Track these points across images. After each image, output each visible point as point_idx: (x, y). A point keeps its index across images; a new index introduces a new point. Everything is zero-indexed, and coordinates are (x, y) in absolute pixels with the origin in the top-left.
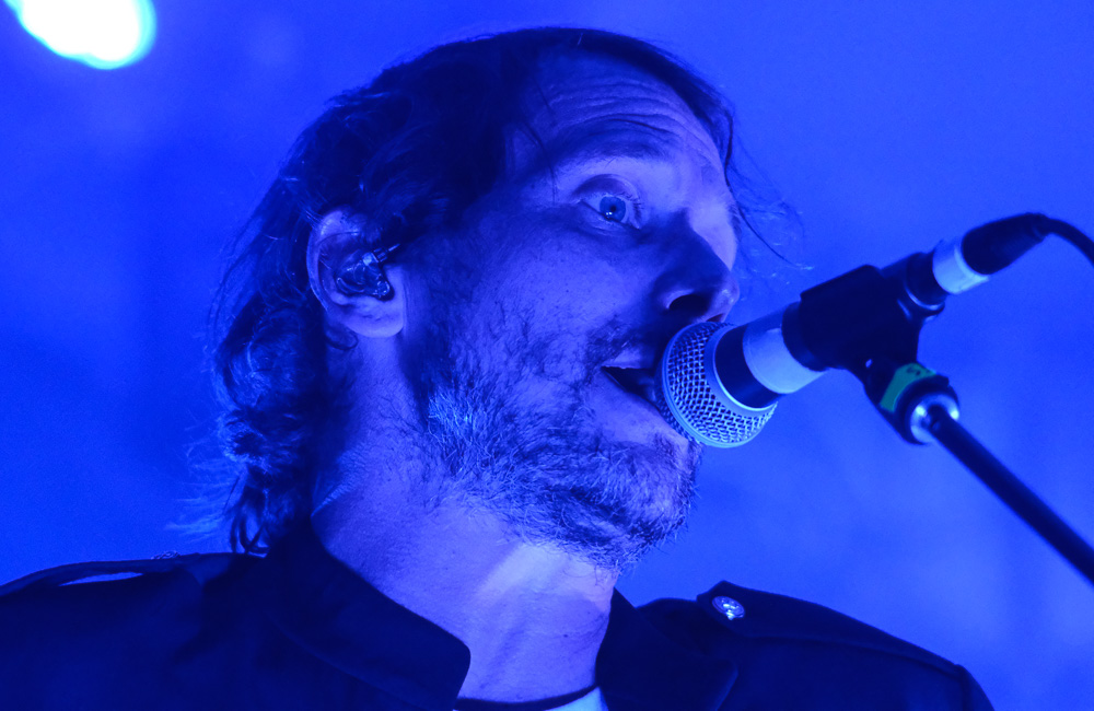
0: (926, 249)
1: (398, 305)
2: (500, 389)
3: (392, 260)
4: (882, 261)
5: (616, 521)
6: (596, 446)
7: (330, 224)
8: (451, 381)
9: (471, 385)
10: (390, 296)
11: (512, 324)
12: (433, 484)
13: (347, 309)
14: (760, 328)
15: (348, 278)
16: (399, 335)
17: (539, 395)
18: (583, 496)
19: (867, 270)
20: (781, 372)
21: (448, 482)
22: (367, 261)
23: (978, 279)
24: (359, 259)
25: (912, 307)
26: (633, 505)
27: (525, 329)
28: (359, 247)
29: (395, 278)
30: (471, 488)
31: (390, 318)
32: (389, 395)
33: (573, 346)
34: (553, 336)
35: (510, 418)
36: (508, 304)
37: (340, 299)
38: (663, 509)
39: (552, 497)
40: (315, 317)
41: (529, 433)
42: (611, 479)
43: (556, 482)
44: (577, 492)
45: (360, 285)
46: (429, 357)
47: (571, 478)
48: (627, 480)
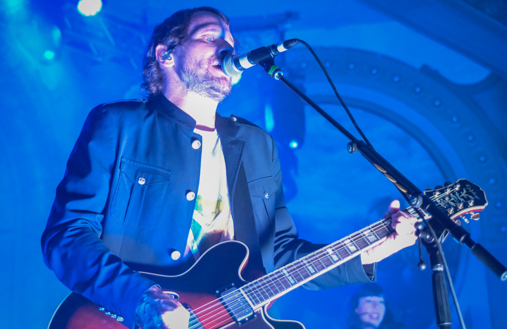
0: (276, 44)
1: (173, 60)
2: (194, 72)
3: (170, 52)
4: (266, 46)
5: (219, 92)
6: (212, 79)
7: (159, 47)
8: (184, 72)
9: (188, 72)
10: (171, 59)
11: (193, 60)
12: (185, 90)
13: (163, 62)
14: (243, 56)
15: (163, 57)
16: (174, 66)
17: (201, 72)
18: (212, 88)
19: (264, 47)
20: (246, 63)
21: (188, 89)
22: (166, 53)
23: (285, 50)
24: (164, 53)
25: (273, 55)
26: (221, 89)
27: (196, 61)
28: (164, 50)
29: (171, 55)
30: (192, 90)
31: (171, 63)
32: (174, 76)
33: (206, 61)
34: (201, 61)
35: (197, 77)
36: (192, 57)
37: (162, 61)
38: (227, 89)
39: (207, 89)
40: (158, 65)
41: (200, 79)
42: (216, 84)
43: (207, 87)
44: (211, 88)
45: (165, 58)
46: (180, 69)
47: (210, 86)
48: (219, 84)
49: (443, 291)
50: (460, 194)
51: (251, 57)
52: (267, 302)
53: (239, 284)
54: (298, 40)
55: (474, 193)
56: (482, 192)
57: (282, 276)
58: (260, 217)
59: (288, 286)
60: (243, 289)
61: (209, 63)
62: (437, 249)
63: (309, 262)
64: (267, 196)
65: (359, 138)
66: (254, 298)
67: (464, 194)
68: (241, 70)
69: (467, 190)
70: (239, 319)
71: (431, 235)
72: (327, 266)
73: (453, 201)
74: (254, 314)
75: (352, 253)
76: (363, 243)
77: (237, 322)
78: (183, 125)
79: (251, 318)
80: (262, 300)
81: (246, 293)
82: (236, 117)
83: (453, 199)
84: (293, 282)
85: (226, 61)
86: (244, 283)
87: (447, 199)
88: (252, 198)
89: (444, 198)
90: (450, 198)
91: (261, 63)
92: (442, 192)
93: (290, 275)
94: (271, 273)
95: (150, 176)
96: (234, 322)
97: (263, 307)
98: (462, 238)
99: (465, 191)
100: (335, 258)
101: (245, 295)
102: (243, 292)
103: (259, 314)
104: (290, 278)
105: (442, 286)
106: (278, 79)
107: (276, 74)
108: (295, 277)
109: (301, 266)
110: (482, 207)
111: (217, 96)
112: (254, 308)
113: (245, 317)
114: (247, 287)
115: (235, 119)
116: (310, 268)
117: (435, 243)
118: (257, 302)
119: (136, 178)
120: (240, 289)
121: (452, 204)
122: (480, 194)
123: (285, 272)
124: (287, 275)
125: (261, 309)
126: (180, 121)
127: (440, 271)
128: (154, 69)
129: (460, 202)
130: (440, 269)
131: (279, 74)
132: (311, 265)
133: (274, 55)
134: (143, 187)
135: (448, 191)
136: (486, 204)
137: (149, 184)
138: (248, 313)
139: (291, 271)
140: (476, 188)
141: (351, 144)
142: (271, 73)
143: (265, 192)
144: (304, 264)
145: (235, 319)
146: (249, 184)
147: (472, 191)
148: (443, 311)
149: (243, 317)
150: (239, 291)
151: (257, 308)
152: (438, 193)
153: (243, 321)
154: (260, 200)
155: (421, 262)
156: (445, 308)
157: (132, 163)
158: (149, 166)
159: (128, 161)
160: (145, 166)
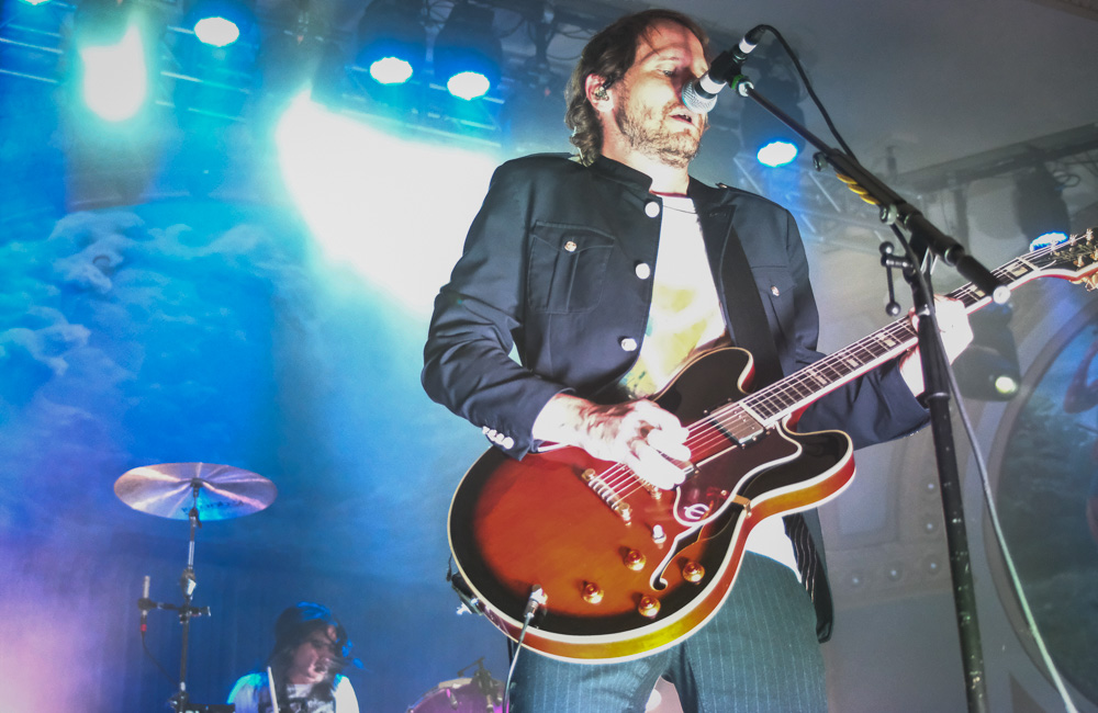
1: (611, 101)
2: (640, 124)
5: (678, 155)
6: (668, 135)
8: (627, 121)
9: (633, 123)
10: (608, 99)
11: (641, 105)
12: (628, 148)
13: (597, 104)
15: (596, 95)
16: (612, 110)
21: (631, 147)
22: (601, 90)
24: (599, 89)
25: (737, 60)
27: (645, 107)
28: (598, 85)
29: (609, 94)
34: (653, 108)
35: (644, 131)
36: (639, 100)
37: (595, 101)
39: (659, 151)
40: (589, 106)
41: (649, 135)
42: (673, 143)
43: (659, 147)
44: (665, 149)
45: (600, 96)
47: (663, 146)
48: (677, 143)
52: (786, 414)
53: (738, 397)
57: (808, 379)
59: (817, 389)
60: (745, 402)
61: (663, 113)
64: (775, 292)
65: (833, 143)
66: (763, 409)
70: (742, 441)
72: (879, 356)
74: (765, 430)
77: (739, 445)
78: (630, 186)
79: (762, 436)
80: (777, 411)
81: (749, 405)
84: (824, 382)
86: (745, 395)
93: (819, 374)
95: (583, 239)
96: (735, 446)
97: (780, 421)
100: (890, 343)
101: (748, 409)
102: (744, 406)
103: (774, 431)
104: (819, 378)
106: (746, 95)
107: (742, 88)
108: (827, 375)
112: (764, 423)
113: (753, 436)
114: (755, 402)
118: (768, 414)
119: (562, 243)
120: (740, 402)
124: (814, 374)
125: (777, 423)
131: (747, 86)
132: (851, 357)
134: (573, 256)
137: (583, 250)
138: (756, 430)
139: (819, 368)
143: (772, 286)
145: (734, 441)
149: (749, 437)
150: (739, 406)
151: (771, 422)
153: (750, 444)
157: (554, 226)
158: (579, 228)
159: (548, 225)
160: (575, 227)
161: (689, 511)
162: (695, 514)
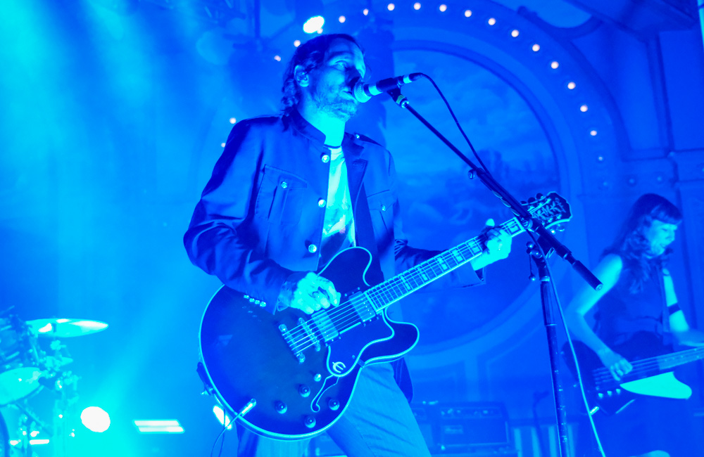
0: (401, 76)
2: (325, 95)
4: (393, 77)
5: (346, 113)
6: (341, 101)
7: (297, 67)
8: (317, 93)
9: (320, 94)
10: (307, 80)
11: (325, 84)
14: (372, 85)
16: (308, 86)
19: (391, 78)
20: (374, 91)
22: (303, 74)
23: (410, 81)
25: (399, 85)
27: (328, 85)
33: (337, 87)
34: (333, 86)
37: (299, 80)
38: (353, 109)
39: (334, 111)
40: (295, 82)
41: (330, 101)
42: (344, 106)
43: (336, 108)
44: (339, 109)
45: (302, 78)
46: (313, 89)
47: (338, 108)
48: (346, 106)
49: (549, 299)
50: (550, 207)
51: (379, 86)
52: (387, 306)
53: (364, 288)
54: (422, 74)
55: (561, 207)
56: (568, 205)
57: (399, 282)
58: (378, 228)
59: (405, 292)
60: (368, 294)
61: (340, 89)
62: (545, 264)
63: (423, 270)
64: (384, 209)
65: (479, 166)
66: (377, 302)
67: (553, 207)
68: (369, 96)
69: (556, 203)
70: (364, 321)
71: (540, 252)
72: (438, 274)
73: (544, 215)
74: (377, 316)
75: (459, 263)
76: (468, 254)
77: (362, 323)
78: (314, 141)
79: (374, 319)
80: (383, 304)
81: (370, 297)
82: (359, 134)
83: (544, 213)
84: (409, 288)
85: (357, 88)
86: (368, 288)
87: (539, 212)
88: (371, 212)
89: (536, 212)
90: (542, 211)
91: (389, 92)
92: (536, 205)
93: (407, 282)
94: (390, 280)
95: (291, 181)
96: (360, 323)
97: (384, 310)
98: (565, 256)
99: (554, 205)
100: (444, 267)
101: (369, 299)
102: (367, 296)
103: (380, 316)
104: (407, 285)
105: (548, 295)
107: (403, 103)
108: (411, 283)
109: (416, 273)
110: (568, 220)
111: (344, 117)
112: (377, 311)
113: (369, 319)
114: (371, 292)
115: (358, 137)
116: (424, 276)
117: (542, 258)
118: (380, 306)
119: (280, 182)
120: (365, 293)
121: (544, 218)
122: (567, 207)
123: (402, 278)
124: (404, 281)
125: (382, 311)
126: (311, 137)
127: (547, 282)
128: (292, 86)
129: (550, 215)
130: (547, 279)
132: (424, 273)
133: (401, 86)
134: (285, 191)
135: (541, 205)
136: (571, 217)
137: (290, 189)
138: (372, 315)
139: (408, 278)
140: (563, 201)
141: (471, 171)
142: (398, 102)
143: (382, 206)
144: (419, 272)
145: (360, 320)
146: (368, 199)
147: (559, 204)
148: (549, 315)
150: (364, 296)
151: (379, 311)
152: (532, 207)
153: (368, 322)
154: (378, 212)
155: (532, 275)
156: (551, 313)
157: (275, 169)
158: (289, 174)
159: (271, 168)
160: (287, 173)
161: (335, 365)
162: (337, 368)
